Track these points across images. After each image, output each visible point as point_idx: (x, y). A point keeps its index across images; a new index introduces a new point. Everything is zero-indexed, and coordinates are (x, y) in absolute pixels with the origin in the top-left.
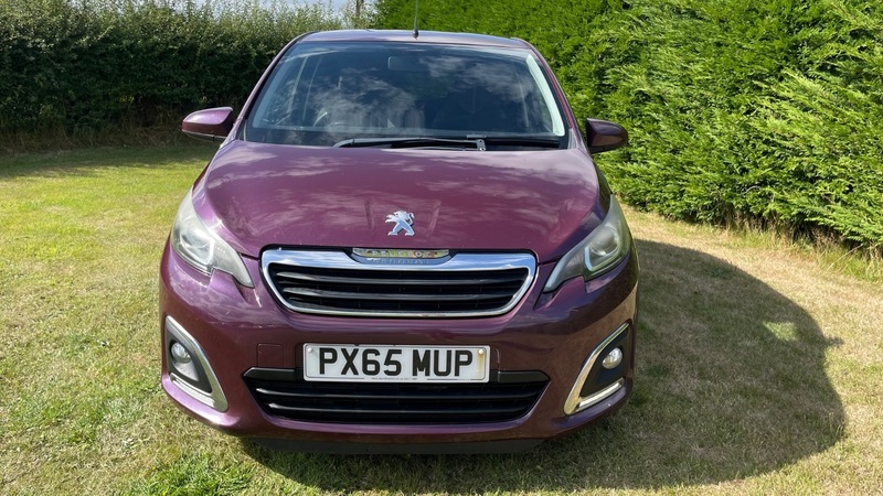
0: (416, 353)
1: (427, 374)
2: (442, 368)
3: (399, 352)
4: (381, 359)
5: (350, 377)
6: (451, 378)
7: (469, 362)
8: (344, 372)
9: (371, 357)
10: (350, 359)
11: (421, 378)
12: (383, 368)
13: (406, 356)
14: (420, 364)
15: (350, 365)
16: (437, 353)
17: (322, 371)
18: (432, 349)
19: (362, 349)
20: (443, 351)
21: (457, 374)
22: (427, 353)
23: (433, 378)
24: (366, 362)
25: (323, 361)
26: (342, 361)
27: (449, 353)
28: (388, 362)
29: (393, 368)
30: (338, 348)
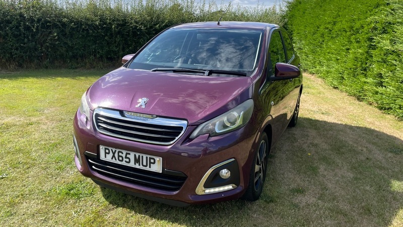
0: (135, 155)
1: (139, 165)
2: (145, 164)
3: (129, 154)
4: (124, 156)
5: (113, 161)
6: (147, 169)
7: (154, 163)
8: (112, 159)
9: (120, 154)
10: (114, 154)
11: (137, 166)
12: (125, 159)
13: (132, 156)
14: (137, 161)
15: (114, 156)
16: (142, 157)
17: (105, 157)
18: (141, 155)
19: (117, 150)
20: (145, 156)
21: (150, 167)
22: (139, 156)
23: (141, 167)
24: (119, 156)
25: (106, 153)
26: (111, 154)
27: (147, 158)
28: (126, 157)
29: (128, 160)
30: (110, 149)
